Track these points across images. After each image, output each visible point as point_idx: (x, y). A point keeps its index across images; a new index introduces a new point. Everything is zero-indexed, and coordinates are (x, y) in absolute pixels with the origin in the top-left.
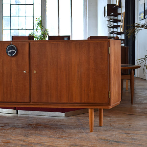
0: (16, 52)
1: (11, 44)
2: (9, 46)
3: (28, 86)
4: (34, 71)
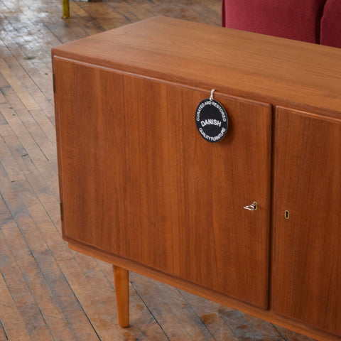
0: (223, 130)
1: (211, 98)
2: (203, 102)
3: (261, 255)
4: (284, 212)
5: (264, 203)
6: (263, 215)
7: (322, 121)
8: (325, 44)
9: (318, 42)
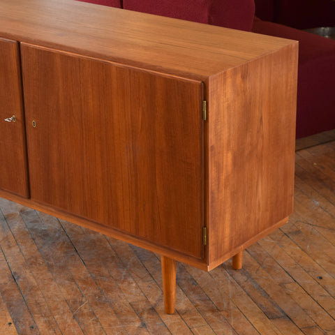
4: (32, 123)
5: (19, 116)
6: (20, 126)
7: (49, 52)
8: (126, 9)
9: (122, 8)
